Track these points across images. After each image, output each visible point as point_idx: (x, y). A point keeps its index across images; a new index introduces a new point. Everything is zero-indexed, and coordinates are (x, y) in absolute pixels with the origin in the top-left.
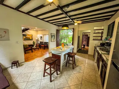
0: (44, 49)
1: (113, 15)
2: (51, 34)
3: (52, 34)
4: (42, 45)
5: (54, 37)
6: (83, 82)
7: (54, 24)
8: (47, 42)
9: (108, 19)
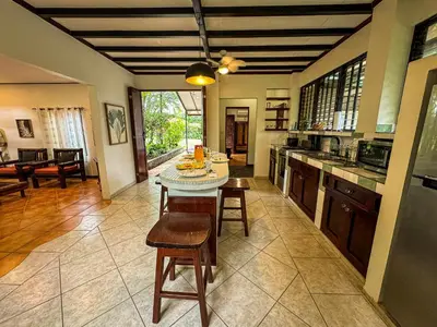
0: (64, 186)
1: (314, 59)
2: (105, 105)
3: (109, 108)
4: (40, 166)
5: (123, 123)
6: (300, 267)
7: (115, 60)
8: (75, 151)
9: (300, 69)
